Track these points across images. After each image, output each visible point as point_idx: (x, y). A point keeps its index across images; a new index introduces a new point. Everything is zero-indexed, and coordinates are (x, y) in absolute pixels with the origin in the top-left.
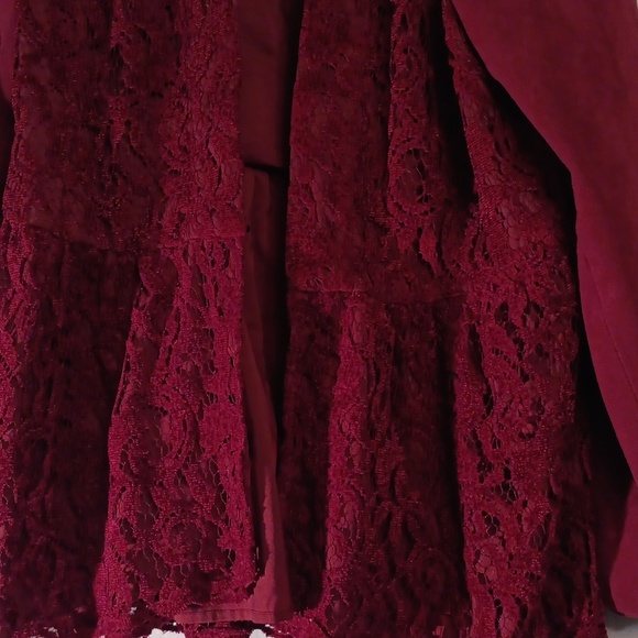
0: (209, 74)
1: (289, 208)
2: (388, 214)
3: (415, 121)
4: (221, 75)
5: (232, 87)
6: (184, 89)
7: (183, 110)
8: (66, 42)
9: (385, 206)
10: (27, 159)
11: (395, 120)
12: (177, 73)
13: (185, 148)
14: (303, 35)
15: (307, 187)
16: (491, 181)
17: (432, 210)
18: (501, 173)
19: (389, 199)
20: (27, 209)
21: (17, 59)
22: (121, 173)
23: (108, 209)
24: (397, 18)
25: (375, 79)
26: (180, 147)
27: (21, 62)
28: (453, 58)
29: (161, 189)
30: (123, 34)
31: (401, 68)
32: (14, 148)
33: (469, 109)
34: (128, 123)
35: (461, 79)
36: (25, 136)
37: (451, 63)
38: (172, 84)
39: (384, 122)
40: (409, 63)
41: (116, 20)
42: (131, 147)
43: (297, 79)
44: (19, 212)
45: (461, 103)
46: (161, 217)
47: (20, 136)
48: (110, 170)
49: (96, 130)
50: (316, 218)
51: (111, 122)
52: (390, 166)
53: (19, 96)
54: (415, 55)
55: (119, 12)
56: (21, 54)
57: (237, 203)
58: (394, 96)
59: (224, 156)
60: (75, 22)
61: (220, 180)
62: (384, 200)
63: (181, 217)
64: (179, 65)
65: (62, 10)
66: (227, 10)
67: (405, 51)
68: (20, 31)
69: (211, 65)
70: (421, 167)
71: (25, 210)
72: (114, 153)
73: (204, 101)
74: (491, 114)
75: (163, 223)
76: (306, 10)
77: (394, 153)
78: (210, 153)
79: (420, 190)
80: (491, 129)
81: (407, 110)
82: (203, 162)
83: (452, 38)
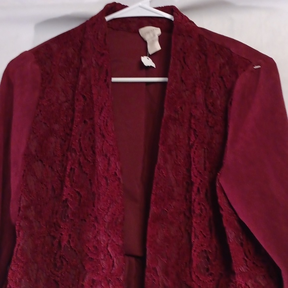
0: (109, 213)
1: (146, 279)
2: (193, 280)
3: (205, 237)
4: (115, 215)
5: (120, 220)
6: (96, 218)
7: (95, 229)
8: (43, 198)
9: (191, 276)
10: (21, 256)
11: (195, 235)
12: (93, 210)
13: (96, 247)
14: (153, 197)
15: (155, 269)
16: (243, 269)
17: (214, 280)
18: (247, 266)
19: (193, 273)
20: (20, 280)
21: (20, 208)
22: (65, 259)
23: (58, 277)
24: (195, 189)
25: (185, 214)
26: (94, 246)
27: (22, 209)
28: (222, 210)
29: (84, 267)
30: (69, 194)
31: (197, 212)
32: (15, 250)
33: (231, 235)
34: (70, 235)
35: (227, 220)
36: (21, 244)
37: (221, 212)
38: (91, 215)
39: (189, 235)
40: (201, 209)
41: (66, 187)
42: (71, 246)
43: (150, 216)
44: (16, 282)
45: (227, 231)
46: (83, 280)
47: (19, 245)
48: (60, 257)
49: (54, 238)
50: (159, 284)
51: (62, 234)
52: (193, 257)
53: (20, 225)
54: (204, 206)
55: (68, 184)
56: (22, 205)
57: (121, 278)
58: (194, 224)
59: (116, 254)
60: (47, 188)
61: (113, 266)
62: (190, 273)
63: (93, 281)
64: (94, 206)
65: (42, 183)
66: (118, 185)
67: (199, 204)
68: (21, 195)
69: (110, 209)
70: (208, 258)
71: (19, 282)
72: (62, 249)
73: (106, 226)
74: (241, 237)
75: (84, 284)
76: (154, 186)
77: (195, 251)
78: (108, 252)
79: (208, 270)
80: (242, 245)
81: (201, 232)
82: (105, 256)
83: (221, 201)
